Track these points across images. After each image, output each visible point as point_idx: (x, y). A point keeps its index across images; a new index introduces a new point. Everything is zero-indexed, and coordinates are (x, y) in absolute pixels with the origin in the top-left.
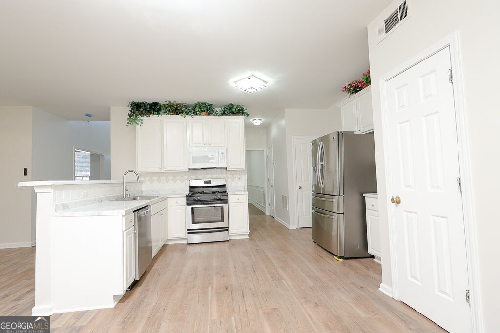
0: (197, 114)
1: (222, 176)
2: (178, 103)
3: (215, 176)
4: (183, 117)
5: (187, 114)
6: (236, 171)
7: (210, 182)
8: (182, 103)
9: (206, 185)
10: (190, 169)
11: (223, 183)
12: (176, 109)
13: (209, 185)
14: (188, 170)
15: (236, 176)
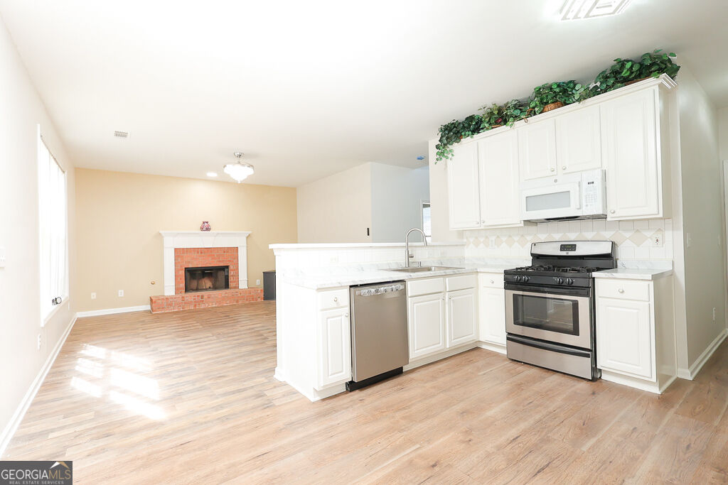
0: (535, 114)
1: (609, 235)
2: (501, 102)
3: (589, 235)
4: (509, 127)
5: (516, 118)
6: (647, 221)
7: (573, 247)
8: (510, 101)
9: (564, 253)
10: (528, 222)
11: (605, 249)
12: (500, 117)
13: (571, 253)
14: (522, 225)
15: (648, 234)
